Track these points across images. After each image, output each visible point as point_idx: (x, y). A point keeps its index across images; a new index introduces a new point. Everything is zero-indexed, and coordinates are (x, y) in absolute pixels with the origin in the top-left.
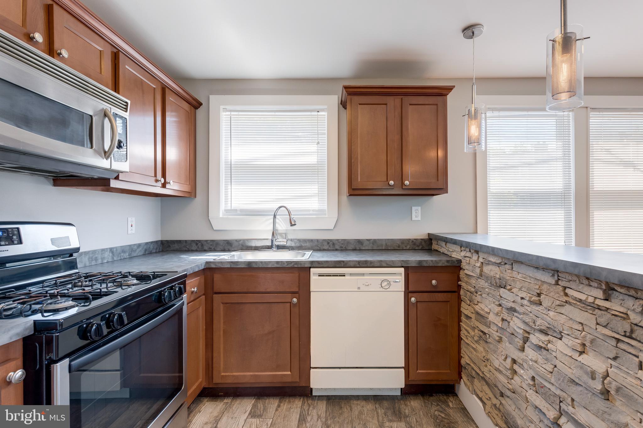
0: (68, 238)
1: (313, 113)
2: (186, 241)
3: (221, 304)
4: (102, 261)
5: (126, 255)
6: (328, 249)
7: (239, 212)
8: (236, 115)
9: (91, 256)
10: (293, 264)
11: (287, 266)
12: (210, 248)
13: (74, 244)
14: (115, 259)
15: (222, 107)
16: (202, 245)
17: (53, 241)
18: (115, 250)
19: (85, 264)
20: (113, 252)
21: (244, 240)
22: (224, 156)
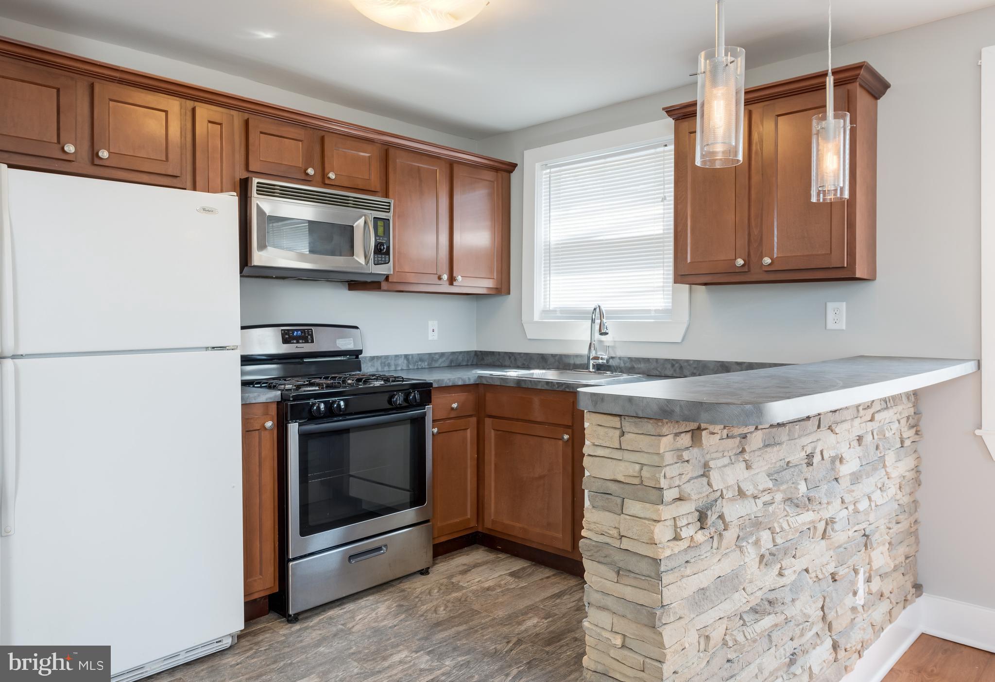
1: (658, 150)
2: (499, 352)
4: (396, 368)
5: (425, 364)
6: (673, 375)
7: (559, 314)
8: (557, 171)
9: (383, 361)
10: (564, 387)
11: (558, 389)
12: (524, 364)
14: (411, 367)
15: (538, 165)
16: (515, 359)
18: (410, 357)
19: (377, 369)
20: (408, 360)
21: (561, 356)
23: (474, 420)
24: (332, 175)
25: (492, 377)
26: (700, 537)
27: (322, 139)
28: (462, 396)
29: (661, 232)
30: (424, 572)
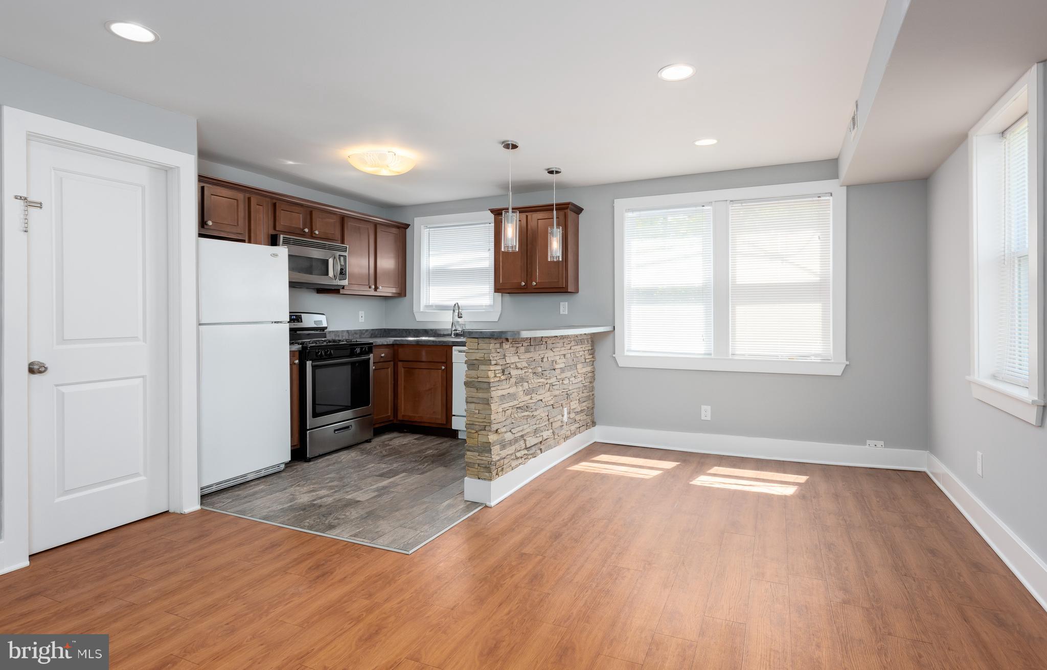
0: (321, 321)
1: (487, 225)
2: (399, 329)
3: (403, 369)
5: (358, 336)
7: (434, 307)
8: (433, 231)
9: (336, 333)
10: (442, 343)
11: (438, 346)
12: (415, 334)
13: (325, 325)
14: (350, 337)
15: (422, 226)
17: (315, 322)
18: (350, 331)
20: (348, 333)
21: (434, 330)
22: (425, 263)
23: (392, 363)
24: (317, 232)
25: (402, 340)
26: (503, 377)
27: (311, 213)
28: (387, 350)
29: (488, 266)
30: (369, 441)
